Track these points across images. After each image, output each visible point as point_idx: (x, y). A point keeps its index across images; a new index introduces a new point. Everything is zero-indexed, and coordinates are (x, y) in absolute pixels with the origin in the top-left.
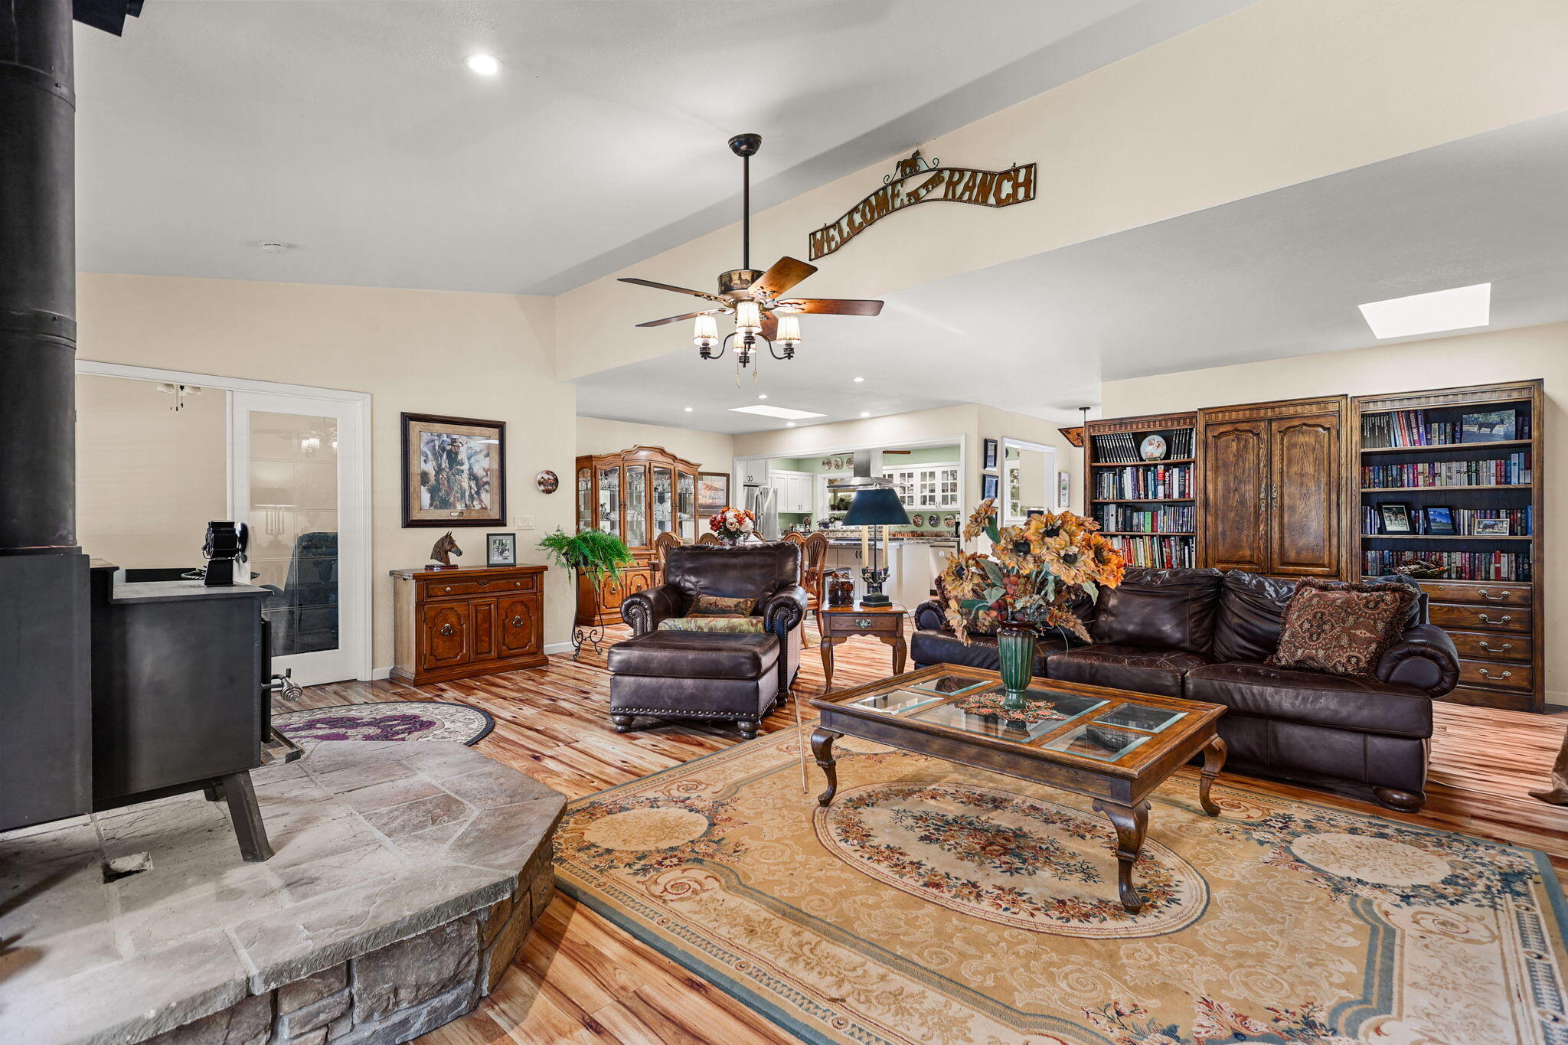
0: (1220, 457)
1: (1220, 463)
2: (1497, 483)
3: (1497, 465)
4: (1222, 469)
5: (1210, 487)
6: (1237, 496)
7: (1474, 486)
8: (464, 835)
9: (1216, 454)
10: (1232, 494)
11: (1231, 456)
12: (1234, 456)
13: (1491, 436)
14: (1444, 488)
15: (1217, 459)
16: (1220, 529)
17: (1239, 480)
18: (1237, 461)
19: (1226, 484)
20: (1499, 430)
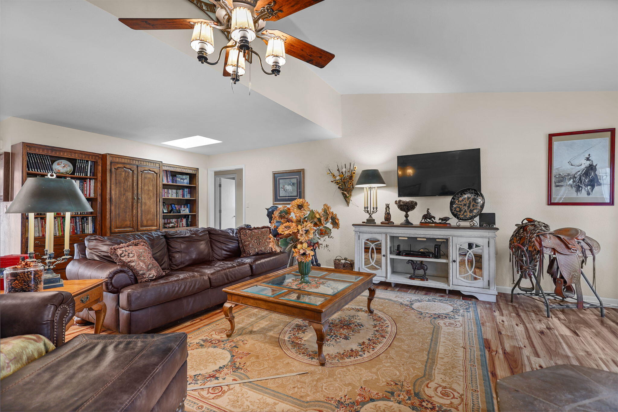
0: (118, 178)
1: (117, 181)
2: (182, 197)
3: (182, 192)
4: (118, 184)
5: (113, 192)
6: (124, 197)
7: (177, 198)
8: (585, 397)
9: (116, 177)
10: (122, 196)
11: (122, 179)
12: (123, 179)
13: (183, 182)
14: (171, 198)
15: (116, 179)
16: (117, 212)
17: (125, 190)
18: (125, 181)
19: (120, 191)
20: (185, 181)
